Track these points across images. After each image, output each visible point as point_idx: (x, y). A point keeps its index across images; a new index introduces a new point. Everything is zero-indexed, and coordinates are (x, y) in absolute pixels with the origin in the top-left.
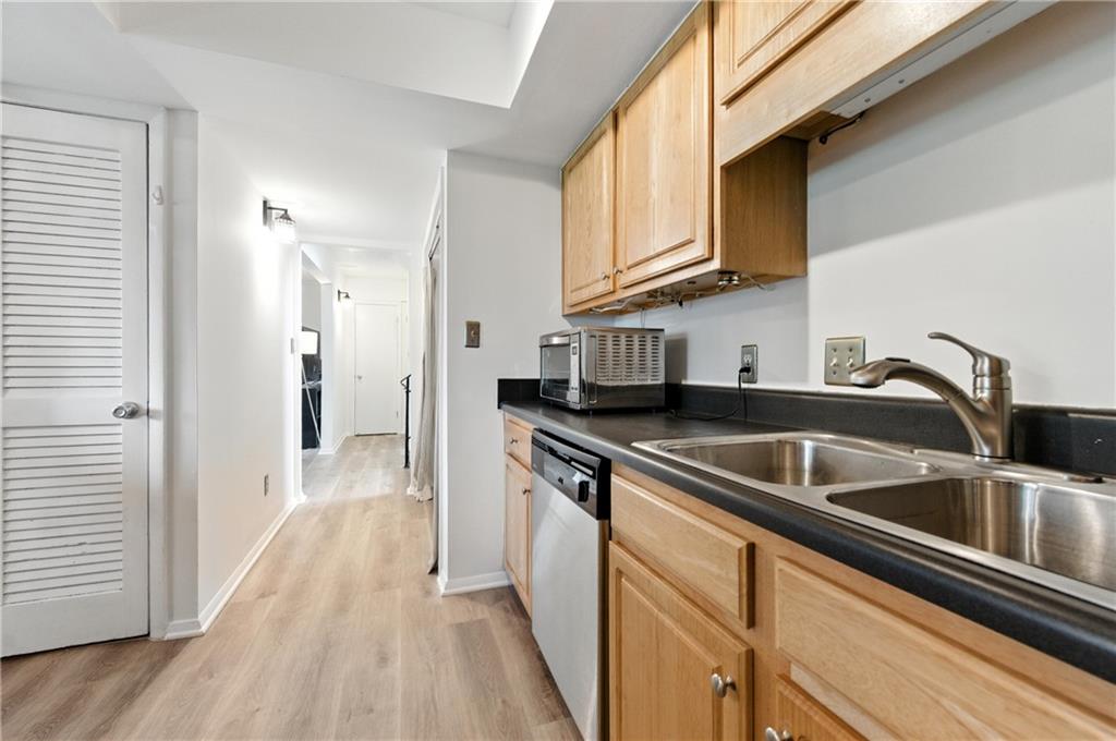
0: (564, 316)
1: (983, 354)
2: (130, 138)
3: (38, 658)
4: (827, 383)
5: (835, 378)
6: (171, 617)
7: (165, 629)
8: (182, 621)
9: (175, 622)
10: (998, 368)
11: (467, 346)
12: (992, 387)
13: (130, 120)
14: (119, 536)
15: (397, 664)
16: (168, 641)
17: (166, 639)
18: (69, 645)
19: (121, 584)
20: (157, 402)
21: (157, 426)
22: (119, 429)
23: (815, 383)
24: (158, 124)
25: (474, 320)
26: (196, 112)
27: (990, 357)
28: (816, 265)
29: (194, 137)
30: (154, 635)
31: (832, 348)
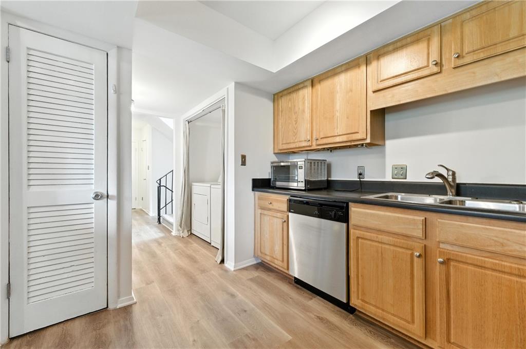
0: (274, 153)
1: (450, 170)
2: (100, 58)
3: (50, 328)
4: (393, 178)
5: (396, 177)
6: (119, 297)
7: (116, 303)
8: (124, 298)
9: (121, 299)
10: (454, 174)
11: (242, 165)
12: (452, 178)
13: (98, 49)
14: (92, 260)
15: (240, 296)
16: (119, 308)
17: (118, 307)
18: (66, 319)
19: (93, 284)
20: (113, 191)
21: (113, 204)
22: (93, 206)
23: (388, 178)
24: (113, 54)
25: (244, 154)
26: (131, 50)
27: (452, 171)
28: (389, 143)
29: (130, 62)
30: (111, 307)
31: (395, 168)
